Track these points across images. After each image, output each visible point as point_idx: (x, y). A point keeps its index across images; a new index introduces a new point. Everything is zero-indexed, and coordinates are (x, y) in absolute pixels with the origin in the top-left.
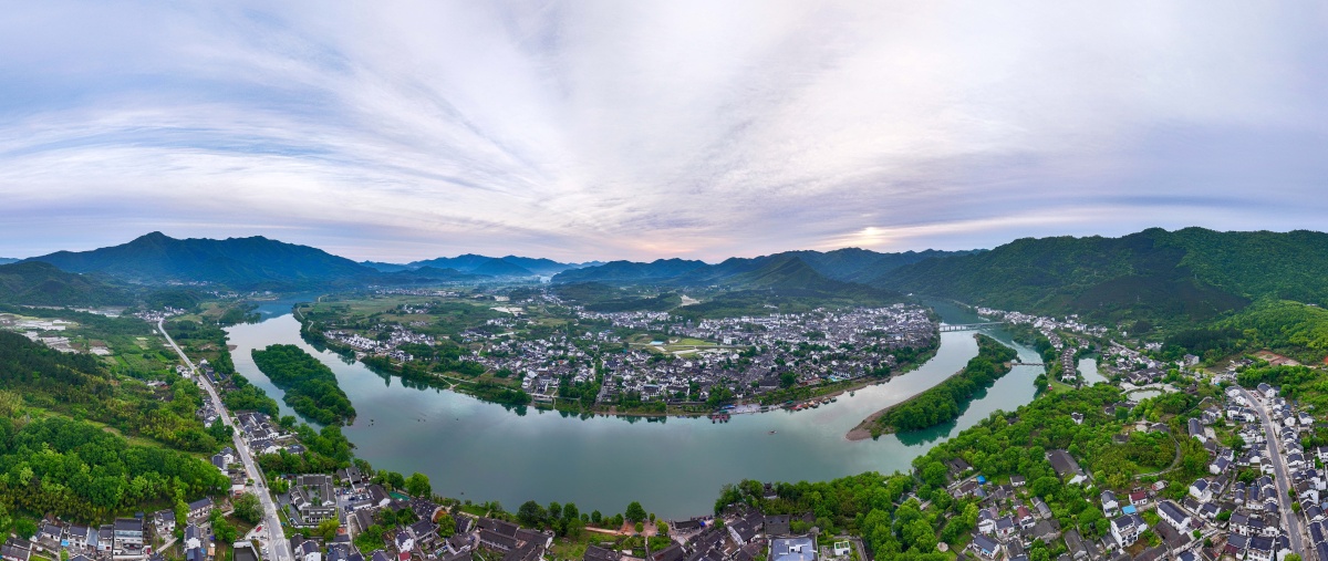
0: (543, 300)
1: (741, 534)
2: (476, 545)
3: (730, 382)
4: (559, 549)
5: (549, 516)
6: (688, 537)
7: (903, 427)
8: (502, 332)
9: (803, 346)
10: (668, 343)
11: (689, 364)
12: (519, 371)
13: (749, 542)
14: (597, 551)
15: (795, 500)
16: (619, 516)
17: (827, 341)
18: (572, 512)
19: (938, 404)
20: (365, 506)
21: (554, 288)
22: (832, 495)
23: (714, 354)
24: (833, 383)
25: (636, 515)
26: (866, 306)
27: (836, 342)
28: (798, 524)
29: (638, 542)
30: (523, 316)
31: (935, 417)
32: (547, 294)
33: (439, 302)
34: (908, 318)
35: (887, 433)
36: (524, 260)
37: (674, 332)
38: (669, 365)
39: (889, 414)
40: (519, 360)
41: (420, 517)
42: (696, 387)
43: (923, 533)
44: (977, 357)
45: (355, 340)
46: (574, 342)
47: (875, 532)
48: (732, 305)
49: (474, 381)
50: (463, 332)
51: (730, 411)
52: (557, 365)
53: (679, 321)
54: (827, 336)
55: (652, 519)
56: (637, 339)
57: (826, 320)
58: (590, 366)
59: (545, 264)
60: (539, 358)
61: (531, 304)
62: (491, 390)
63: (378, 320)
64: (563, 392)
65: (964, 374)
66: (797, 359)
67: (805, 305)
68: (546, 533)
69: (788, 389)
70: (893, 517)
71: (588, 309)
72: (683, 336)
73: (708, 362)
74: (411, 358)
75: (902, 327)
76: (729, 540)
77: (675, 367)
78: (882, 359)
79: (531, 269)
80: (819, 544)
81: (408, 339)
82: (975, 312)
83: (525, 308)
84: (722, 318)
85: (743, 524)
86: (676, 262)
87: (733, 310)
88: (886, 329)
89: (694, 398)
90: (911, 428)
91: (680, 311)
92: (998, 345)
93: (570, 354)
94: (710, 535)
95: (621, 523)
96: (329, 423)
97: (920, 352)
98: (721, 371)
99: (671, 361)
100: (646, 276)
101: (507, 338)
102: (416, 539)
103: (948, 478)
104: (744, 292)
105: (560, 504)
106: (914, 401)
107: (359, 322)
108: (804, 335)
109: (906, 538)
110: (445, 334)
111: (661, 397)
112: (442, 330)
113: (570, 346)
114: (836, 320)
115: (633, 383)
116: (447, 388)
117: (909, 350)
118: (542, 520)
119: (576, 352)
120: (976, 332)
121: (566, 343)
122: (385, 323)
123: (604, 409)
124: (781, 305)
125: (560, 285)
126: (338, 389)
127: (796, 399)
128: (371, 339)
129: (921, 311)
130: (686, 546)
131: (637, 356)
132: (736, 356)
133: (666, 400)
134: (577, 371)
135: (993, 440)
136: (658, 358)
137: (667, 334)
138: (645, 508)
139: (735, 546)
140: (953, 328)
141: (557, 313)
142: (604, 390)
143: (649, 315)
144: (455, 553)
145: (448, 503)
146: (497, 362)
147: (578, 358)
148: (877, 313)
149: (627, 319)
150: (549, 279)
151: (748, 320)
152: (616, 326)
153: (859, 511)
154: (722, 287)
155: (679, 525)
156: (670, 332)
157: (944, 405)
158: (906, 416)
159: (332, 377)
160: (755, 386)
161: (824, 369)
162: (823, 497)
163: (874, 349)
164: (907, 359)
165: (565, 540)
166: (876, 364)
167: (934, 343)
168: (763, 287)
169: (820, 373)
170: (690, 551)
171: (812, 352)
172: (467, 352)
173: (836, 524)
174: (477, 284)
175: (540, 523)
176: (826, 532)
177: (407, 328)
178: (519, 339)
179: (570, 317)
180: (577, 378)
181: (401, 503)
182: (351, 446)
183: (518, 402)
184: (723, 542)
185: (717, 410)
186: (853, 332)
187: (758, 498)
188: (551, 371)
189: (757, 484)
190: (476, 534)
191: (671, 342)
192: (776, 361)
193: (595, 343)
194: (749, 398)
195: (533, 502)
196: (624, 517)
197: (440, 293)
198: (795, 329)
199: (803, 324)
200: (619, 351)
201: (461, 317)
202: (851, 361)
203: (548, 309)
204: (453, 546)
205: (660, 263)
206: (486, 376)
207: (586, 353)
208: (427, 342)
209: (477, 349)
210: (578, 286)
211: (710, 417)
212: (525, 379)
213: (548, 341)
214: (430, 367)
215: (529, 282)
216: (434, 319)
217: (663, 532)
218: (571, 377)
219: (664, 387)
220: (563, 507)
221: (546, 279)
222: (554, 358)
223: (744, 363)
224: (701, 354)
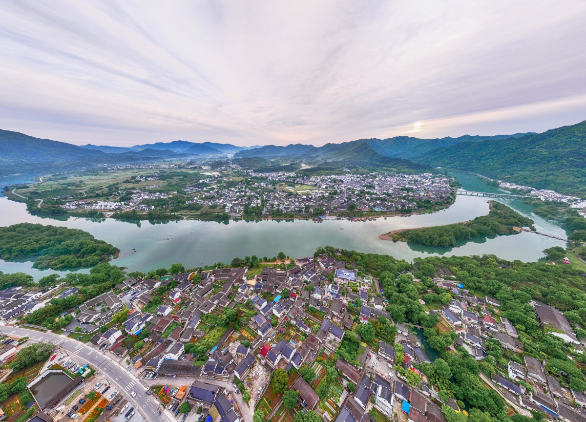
0: (230, 167)
1: (324, 265)
2: (213, 281)
3: (324, 206)
4: (250, 272)
5: (245, 261)
6: (303, 264)
7: (413, 241)
8: (210, 186)
9: (362, 192)
10: (295, 187)
11: (305, 197)
12: (222, 205)
13: (327, 268)
14: (266, 270)
15: (349, 257)
16: (275, 258)
17: (376, 190)
18: (255, 258)
19: (440, 236)
20: (144, 292)
21: (236, 161)
22: (367, 259)
23: (317, 193)
24: (375, 211)
25: (282, 257)
26: (404, 173)
27: (381, 191)
28: (349, 266)
29: (283, 266)
30: (220, 177)
31: (436, 242)
32: (232, 164)
33: (165, 172)
34: (433, 182)
35: (402, 241)
36: (216, 144)
37: (298, 182)
38: (295, 197)
39: (405, 232)
40: (221, 199)
41: (181, 281)
42: (307, 207)
43: (411, 291)
44: (486, 217)
45: (99, 205)
46: (249, 188)
47: (385, 280)
48: (327, 169)
49: (198, 213)
50: (186, 188)
51: (323, 218)
52: (242, 200)
53: (300, 176)
54: (376, 188)
55: (288, 258)
56: (280, 186)
57: (377, 179)
58: (258, 199)
59: (228, 147)
60: (232, 197)
61: (224, 170)
62: (209, 216)
63: (117, 188)
64: (246, 212)
65: (468, 225)
66: (358, 198)
67: (366, 171)
68: (245, 268)
69: (351, 211)
70: (396, 278)
71: (255, 171)
72: (302, 184)
73: (313, 196)
74: (153, 207)
75: (426, 188)
76: (319, 266)
77: (298, 198)
78: (408, 203)
79: (221, 150)
80: (357, 275)
81: (146, 197)
82: (496, 185)
83: (221, 172)
84: (322, 175)
85: (326, 262)
86: (299, 146)
87: (327, 172)
88: (415, 187)
89: (307, 212)
90: (418, 243)
91: (301, 172)
92: (512, 212)
93: (248, 194)
94: (311, 264)
95: (276, 260)
96: (97, 264)
97: (437, 204)
98: (320, 200)
99: (296, 195)
100: (283, 153)
101: (213, 189)
102: (181, 291)
103: (436, 275)
104: (333, 162)
105: (249, 256)
106: (424, 230)
107: (98, 192)
108: (363, 186)
109: (401, 288)
110: (173, 190)
111: (292, 211)
112: (170, 188)
113: (247, 190)
114: (383, 179)
115: (279, 205)
116: (182, 219)
117: (428, 202)
118: (242, 264)
119: (251, 193)
120: (492, 199)
121: (245, 189)
122: (125, 190)
123: (266, 217)
124: (353, 170)
125: (239, 159)
126: (96, 241)
127: (355, 216)
128: (115, 202)
129: (445, 179)
130: (302, 267)
131: (280, 193)
132: (327, 194)
133: (294, 212)
134: (252, 202)
135: (478, 269)
136: (290, 194)
137: (294, 183)
138: (285, 254)
139: (321, 269)
140: (469, 193)
141: (239, 174)
142: (265, 209)
143: (285, 174)
144: (203, 287)
145: (195, 270)
146: (210, 201)
147: (252, 196)
148: (411, 177)
149: (274, 176)
150: (233, 156)
151: (334, 177)
152: (269, 180)
153: (379, 269)
154: (322, 159)
155: (299, 260)
156: (296, 182)
157: (445, 237)
158: (416, 236)
159: (87, 235)
160: (335, 208)
161: (372, 204)
162: (362, 259)
163: (404, 198)
164: (425, 207)
165: (253, 269)
166: (403, 205)
167: (449, 200)
168: (344, 160)
169: (369, 206)
170: (303, 269)
171: (367, 195)
172: (191, 199)
173: (366, 270)
174: (188, 159)
175: (242, 265)
176: (362, 272)
177: (144, 190)
178: (220, 189)
179: (246, 176)
180: (252, 205)
181: (168, 281)
182: (123, 268)
183: (225, 219)
184: (317, 267)
185: (317, 218)
186: (392, 187)
187: (332, 253)
188: (239, 203)
189: (332, 248)
190: (213, 277)
191: (296, 187)
192: (347, 198)
193: (260, 188)
194: (332, 213)
195: (238, 258)
196: (277, 257)
197: (164, 166)
198: (359, 182)
199: (364, 180)
200: (272, 191)
201: (182, 180)
202: (388, 202)
203: (234, 172)
204: (202, 285)
205: (291, 146)
206: (203, 210)
207: (256, 193)
208: (162, 197)
209: (196, 196)
210: (249, 159)
211: (314, 220)
212: (226, 208)
213: (236, 188)
214: (168, 210)
215: (221, 158)
216: (163, 183)
217: (293, 262)
218: (249, 204)
219: (293, 207)
220: (251, 257)
221: (230, 155)
222: (240, 197)
223: (331, 197)
224: (311, 192)
